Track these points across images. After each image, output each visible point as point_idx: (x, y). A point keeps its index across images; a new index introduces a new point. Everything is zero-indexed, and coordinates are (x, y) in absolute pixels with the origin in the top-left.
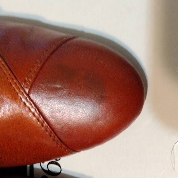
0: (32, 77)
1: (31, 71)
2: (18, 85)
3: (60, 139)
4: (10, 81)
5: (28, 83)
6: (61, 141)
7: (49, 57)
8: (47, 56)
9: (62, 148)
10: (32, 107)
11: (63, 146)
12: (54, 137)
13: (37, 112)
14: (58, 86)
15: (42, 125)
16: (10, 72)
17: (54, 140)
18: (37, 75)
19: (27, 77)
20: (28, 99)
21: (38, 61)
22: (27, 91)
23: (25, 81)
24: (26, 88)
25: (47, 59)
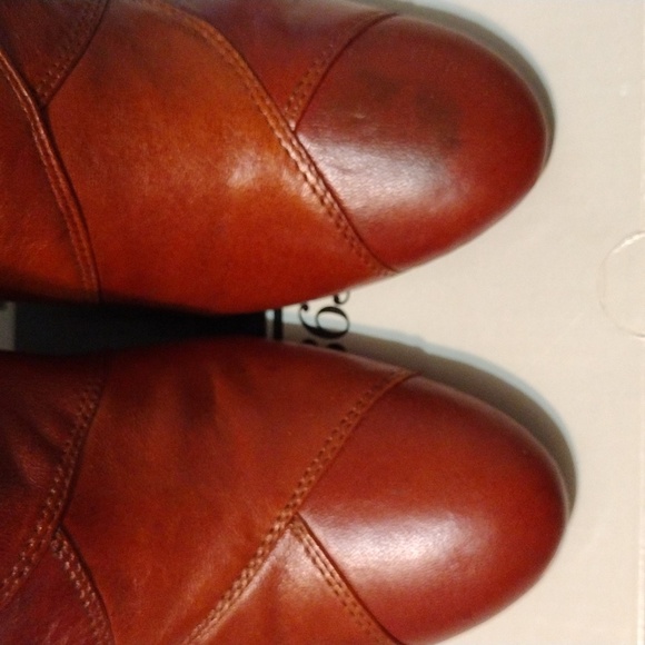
0: (303, 96)
1: (301, 83)
2: (275, 112)
3: (357, 234)
4: (258, 102)
5: (296, 108)
6: (361, 240)
7: (340, 54)
8: (335, 52)
9: (360, 255)
10: (303, 160)
11: (364, 251)
12: (346, 228)
13: (311, 172)
14: (360, 116)
15: (322, 202)
16: (257, 84)
17: (345, 236)
18: (315, 92)
19: (294, 94)
20: (295, 142)
21: (317, 62)
22: (293, 125)
23: (289, 104)
24: (293, 118)
25: (336, 59)
